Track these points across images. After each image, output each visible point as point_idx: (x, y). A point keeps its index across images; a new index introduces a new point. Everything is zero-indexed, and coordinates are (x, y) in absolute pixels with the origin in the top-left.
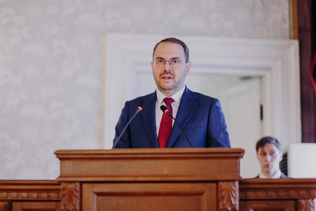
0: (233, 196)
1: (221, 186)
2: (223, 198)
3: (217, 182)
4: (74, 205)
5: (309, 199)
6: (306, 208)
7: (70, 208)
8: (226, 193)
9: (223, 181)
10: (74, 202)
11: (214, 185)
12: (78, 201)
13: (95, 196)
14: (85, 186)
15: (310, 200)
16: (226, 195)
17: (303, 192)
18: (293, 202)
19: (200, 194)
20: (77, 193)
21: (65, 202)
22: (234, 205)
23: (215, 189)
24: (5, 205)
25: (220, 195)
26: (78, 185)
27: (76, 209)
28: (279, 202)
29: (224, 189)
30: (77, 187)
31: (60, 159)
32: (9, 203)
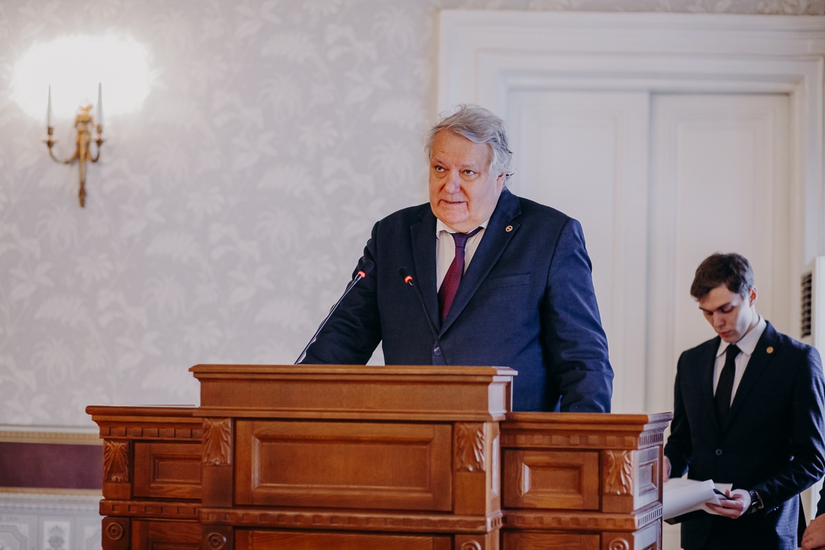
0: (477, 448)
1: (460, 430)
2: (461, 450)
3: (452, 423)
4: (222, 455)
5: (623, 450)
6: (616, 466)
7: (216, 461)
8: (466, 442)
9: (462, 422)
10: (223, 452)
11: (449, 427)
12: (229, 450)
13: (257, 441)
14: (239, 423)
15: (625, 452)
16: (467, 445)
17: (611, 438)
18: (596, 454)
19: (426, 442)
20: (227, 437)
21: (208, 451)
22: (478, 463)
23: (449, 435)
24: (123, 448)
25: (456, 445)
26: (229, 423)
27: (226, 463)
28: (570, 454)
29: (463, 436)
30: (227, 426)
31: (200, 379)
32: (129, 444)
